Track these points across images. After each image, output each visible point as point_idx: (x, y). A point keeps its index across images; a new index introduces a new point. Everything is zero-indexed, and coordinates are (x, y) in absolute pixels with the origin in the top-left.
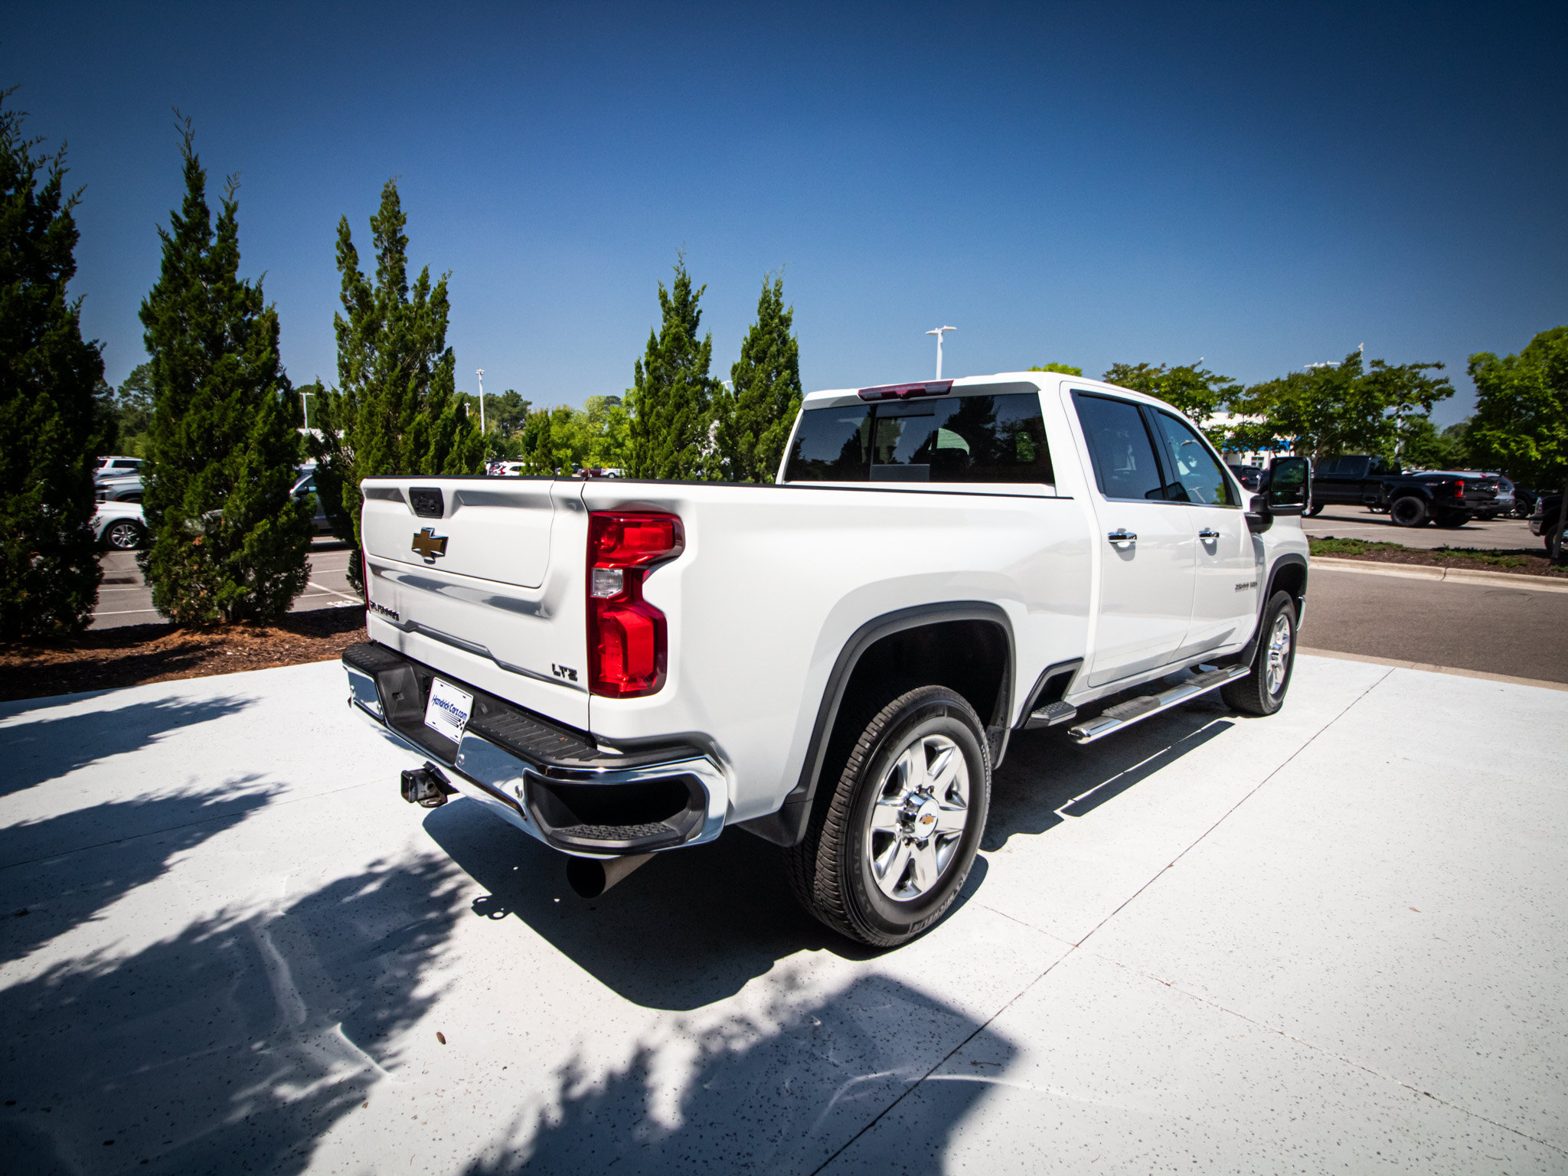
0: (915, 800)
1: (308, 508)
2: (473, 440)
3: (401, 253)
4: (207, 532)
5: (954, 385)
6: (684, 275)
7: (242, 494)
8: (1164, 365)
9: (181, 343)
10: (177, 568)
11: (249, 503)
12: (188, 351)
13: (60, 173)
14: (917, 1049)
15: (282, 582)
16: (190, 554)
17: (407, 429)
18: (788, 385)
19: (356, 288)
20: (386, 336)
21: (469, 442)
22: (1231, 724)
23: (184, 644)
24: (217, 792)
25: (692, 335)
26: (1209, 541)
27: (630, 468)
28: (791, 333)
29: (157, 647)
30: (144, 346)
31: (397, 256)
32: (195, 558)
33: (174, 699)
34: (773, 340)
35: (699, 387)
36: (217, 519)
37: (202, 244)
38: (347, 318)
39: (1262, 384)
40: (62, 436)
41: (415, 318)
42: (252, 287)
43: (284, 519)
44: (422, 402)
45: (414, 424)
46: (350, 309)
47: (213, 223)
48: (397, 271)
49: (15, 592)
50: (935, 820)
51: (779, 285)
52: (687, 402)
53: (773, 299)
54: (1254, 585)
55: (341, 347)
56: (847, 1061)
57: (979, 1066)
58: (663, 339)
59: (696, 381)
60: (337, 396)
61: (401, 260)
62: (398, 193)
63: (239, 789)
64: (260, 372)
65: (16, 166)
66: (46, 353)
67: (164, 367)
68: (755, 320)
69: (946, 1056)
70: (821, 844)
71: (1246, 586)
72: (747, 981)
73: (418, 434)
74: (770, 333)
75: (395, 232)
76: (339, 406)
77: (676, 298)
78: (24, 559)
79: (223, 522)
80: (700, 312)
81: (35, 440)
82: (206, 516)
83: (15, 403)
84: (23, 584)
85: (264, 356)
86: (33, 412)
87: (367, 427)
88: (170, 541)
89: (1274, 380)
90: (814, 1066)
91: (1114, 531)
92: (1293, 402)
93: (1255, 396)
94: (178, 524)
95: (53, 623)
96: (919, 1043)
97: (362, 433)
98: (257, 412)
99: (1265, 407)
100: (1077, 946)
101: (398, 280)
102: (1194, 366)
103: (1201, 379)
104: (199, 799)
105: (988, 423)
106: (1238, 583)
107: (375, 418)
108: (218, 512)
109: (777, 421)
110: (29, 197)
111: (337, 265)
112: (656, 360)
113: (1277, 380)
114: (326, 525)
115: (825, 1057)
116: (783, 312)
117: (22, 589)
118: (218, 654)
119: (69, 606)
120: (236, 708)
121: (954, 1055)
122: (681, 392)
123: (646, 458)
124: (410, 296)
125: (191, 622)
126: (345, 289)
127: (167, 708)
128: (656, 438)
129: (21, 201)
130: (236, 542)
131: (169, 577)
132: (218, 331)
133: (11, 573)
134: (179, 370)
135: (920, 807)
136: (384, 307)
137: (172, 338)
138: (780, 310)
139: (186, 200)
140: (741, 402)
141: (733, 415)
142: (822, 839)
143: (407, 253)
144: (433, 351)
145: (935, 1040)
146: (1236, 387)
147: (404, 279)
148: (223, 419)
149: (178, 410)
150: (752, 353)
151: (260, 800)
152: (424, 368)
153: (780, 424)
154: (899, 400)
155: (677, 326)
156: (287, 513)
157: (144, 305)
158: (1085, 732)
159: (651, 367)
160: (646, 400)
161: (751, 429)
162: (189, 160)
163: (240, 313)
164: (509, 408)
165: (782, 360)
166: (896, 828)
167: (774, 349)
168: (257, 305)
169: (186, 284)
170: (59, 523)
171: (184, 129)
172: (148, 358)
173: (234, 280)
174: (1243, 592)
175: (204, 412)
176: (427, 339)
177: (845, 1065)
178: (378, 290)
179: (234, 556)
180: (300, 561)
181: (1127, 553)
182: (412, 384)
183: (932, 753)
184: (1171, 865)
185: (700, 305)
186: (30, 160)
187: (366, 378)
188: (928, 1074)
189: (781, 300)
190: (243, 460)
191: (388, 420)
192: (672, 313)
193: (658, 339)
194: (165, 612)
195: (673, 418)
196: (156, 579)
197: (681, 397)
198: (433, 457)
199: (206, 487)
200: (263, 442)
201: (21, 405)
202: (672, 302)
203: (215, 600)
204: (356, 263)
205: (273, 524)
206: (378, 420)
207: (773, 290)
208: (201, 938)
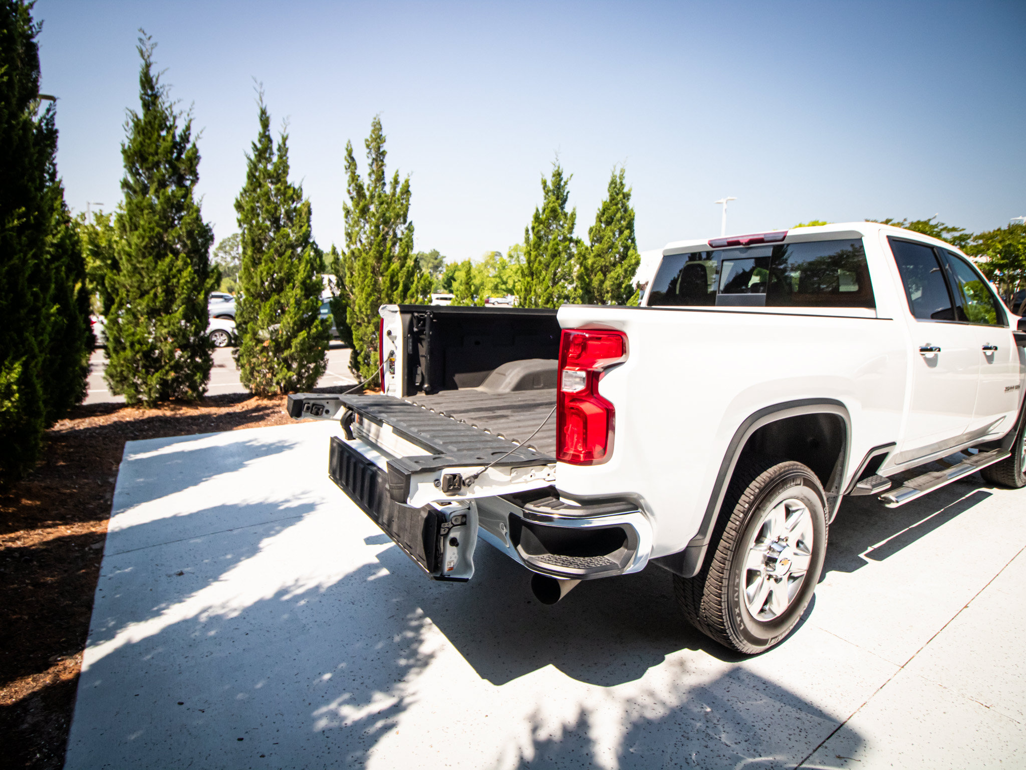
0: (774, 546)
1: (328, 323)
2: (425, 280)
3: (382, 161)
4: (271, 338)
5: (788, 234)
6: (559, 168)
7: (291, 315)
8: (905, 220)
9: (258, 222)
10: (254, 360)
11: (295, 321)
12: (261, 227)
13: (190, 121)
14: (790, 739)
15: (312, 369)
16: (262, 351)
17: (386, 274)
18: (627, 240)
19: (356, 185)
20: (374, 215)
21: (422, 282)
22: (990, 494)
23: (258, 406)
24: (287, 501)
25: (562, 208)
26: (989, 352)
27: (520, 298)
28: (631, 204)
29: (243, 407)
30: (237, 224)
31: (380, 163)
32: (265, 354)
33: (256, 440)
34: (618, 210)
35: (567, 243)
36: (276, 331)
37: (268, 160)
38: (350, 205)
39: (986, 232)
40: (193, 280)
41: (391, 203)
42: (297, 187)
43: (314, 330)
44: (393, 256)
45: (390, 270)
46: (352, 198)
47: (275, 147)
48: (380, 173)
49: (167, 372)
50: (790, 562)
51: (623, 171)
52: (559, 253)
53: (618, 181)
54: (1018, 387)
55: (347, 222)
56: (736, 743)
57: (843, 760)
58: (544, 210)
59: (565, 239)
60: (344, 253)
61: (382, 165)
62: (381, 123)
63: (299, 499)
64: (301, 239)
65: (167, 118)
66: (184, 230)
67: (248, 238)
68: (606, 197)
69: (814, 748)
70: (709, 576)
71: (1012, 388)
72: (647, 669)
73: (392, 277)
74: (616, 204)
75: (379, 148)
76: (345, 260)
77: (553, 184)
78: (172, 352)
79: (280, 332)
80: (568, 192)
81: (178, 282)
82: (271, 328)
83: (167, 260)
84: (173, 368)
85: (304, 229)
86: (177, 266)
87: (361, 272)
88: (250, 343)
89: (996, 229)
90: (711, 744)
91: (923, 345)
92: (1014, 246)
93: (981, 242)
94: (255, 334)
95: (187, 392)
96: (790, 735)
97: (359, 277)
98: (300, 264)
99: (988, 249)
100: (903, 667)
101: (380, 178)
102: (929, 220)
103: (936, 230)
104: (275, 505)
105: (781, 264)
106: (1007, 386)
107: (367, 267)
108: (277, 326)
109: (619, 265)
110: (174, 137)
111: (345, 170)
112: (539, 226)
113: (999, 230)
114: (337, 334)
115: (717, 737)
116: (625, 190)
117: (171, 370)
118: (277, 412)
119: (195, 381)
120: (290, 447)
121: (820, 748)
122: (556, 246)
123: (531, 291)
124: (388, 189)
125: (260, 393)
126: (350, 186)
127: (251, 445)
128: (538, 278)
129: (170, 138)
130: (288, 345)
131: (250, 365)
132: (278, 214)
133: (165, 361)
134: (256, 239)
135: (780, 552)
136: (372, 196)
137: (252, 219)
138: (623, 189)
139: (260, 134)
140: (595, 252)
141: (590, 262)
142: (710, 573)
143: (386, 161)
144: (401, 223)
145: (803, 734)
146: (966, 235)
147: (383, 179)
148: (280, 269)
149: (255, 263)
150: (603, 219)
151: (310, 508)
152: (395, 235)
153: (622, 267)
154: (741, 246)
155: (554, 202)
156: (316, 327)
157: (237, 200)
158: (893, 499)
159: (536, 230)
160: (532, 253)
161: (601, 270)
162: (262, 109)
163: (290, 202)
164: (432, 260)
165: (624, 223)
166: (762, 567)
167: (619, 215)
168: (299, 197)
169: (260, 185)
170: (191, 332)
171: (259, 89)
172: (240, 231)
173: (286, 182)
174: (1010, 393)
175: (270, 264)
176: (398, 216)
177: (734, 746)
178: (369, 185)
179: (286, 353)
180: (322, 356)
181: (932, 363)
182: (389, 244)
183: (788, 512)
184: (966, 607)
185: (568, 188)
186: (174, 114)
187: (360, 241)
188: (802, 762)
189: (624, 182)
190: (293, 294)
191: (373, 268)
192: (550, 194)
193: (541, 211)
194: (247, 386)
195: (550, 264)
196: (243, 366)
197: (556, 250)
198: (401, 292)
199: (271, 311)
200: (303, 283)
201: (171, 261)
202: (550, 185)
203: (275, 380)
204: (356, 169)
205: (308, 333)
206: (369, 269)
207: (618, 175)
208: (286, 597)
